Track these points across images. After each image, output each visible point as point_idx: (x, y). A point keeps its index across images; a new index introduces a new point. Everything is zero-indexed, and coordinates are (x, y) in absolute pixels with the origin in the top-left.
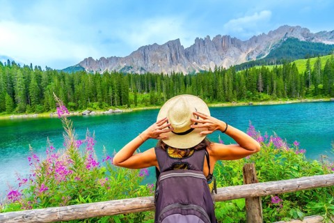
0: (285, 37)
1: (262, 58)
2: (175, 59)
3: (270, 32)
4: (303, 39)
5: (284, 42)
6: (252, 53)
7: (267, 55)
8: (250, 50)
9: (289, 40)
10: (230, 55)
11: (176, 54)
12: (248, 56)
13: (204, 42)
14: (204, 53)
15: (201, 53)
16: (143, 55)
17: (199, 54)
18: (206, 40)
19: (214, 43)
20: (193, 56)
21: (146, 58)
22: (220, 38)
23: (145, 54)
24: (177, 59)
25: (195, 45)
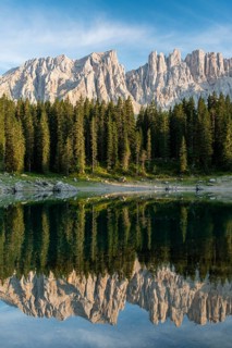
2: (104, 90)
11: (107, 81)
13: (168, 61)
14: (167, 84)
15: (162, 85)
16: (35, 76)
17: (157, 85)
18: (172, 59)
19: (189, 64)
20: (144, 89)
21: (40, 84)
22: (202, 56)
23: (37, 77)
24: (109, 91)
25: (148, 67)
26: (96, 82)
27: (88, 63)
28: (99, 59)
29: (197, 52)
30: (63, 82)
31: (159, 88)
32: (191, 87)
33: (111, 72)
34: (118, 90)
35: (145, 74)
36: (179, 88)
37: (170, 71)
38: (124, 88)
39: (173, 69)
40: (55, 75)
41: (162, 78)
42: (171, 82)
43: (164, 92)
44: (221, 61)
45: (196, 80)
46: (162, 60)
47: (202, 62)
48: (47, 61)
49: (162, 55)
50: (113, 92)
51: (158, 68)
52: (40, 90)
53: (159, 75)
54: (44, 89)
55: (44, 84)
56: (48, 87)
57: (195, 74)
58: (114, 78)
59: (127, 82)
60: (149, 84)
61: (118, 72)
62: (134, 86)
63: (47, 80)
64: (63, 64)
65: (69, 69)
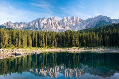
0: (101, 20)
1: (92, 28)
2: (53, 25)
3: (95, 17)
4: (108, 21)
5: (101, 22)
6: (88, 25)
7: (94, 26)
8: (87, 24)
9: (103, 21)
10: (78, 25)
11: (54, 23)
12: (86, 26)
13: (67, 19)
14: (67, 24)
15: (66, 24)
16: (38, 22)
17: (65, 24)
18: (68, 18)
19: (72, 19)
20: (62, 25)
21: (39, 24)
22: (74, 18)
23: (39, 22)
24: (54, 25)
25: (63, 20)
26: (52, 23)
27: (50, 19)
28: (52, 18)
29: (73, 17)
30: (44, 23)
31: (65, 25)
32: (72, 24)
33: (55, 21)
34: (56, 25)
35: (62, 22)
36: (69, 25)
37: (68, 21)
38: (58, 25)
39: (68, 20)
40: (42, 22)
41: (66, 23)
42: (68, 23)
43: (66, 25)
44: (78, 19)
45: (73, 23)
46: (66, 18)
47: (74, 19)
48: (41, 19)
49: (66, 17)
50: (55, 26)
51: (65, 20)
52: (39, 25)
53: (65, 22)
54: (40, 25)
55: (40, 24)
56: (41, 24)
57: (73, 21)
58: (55, 22)
59: (58, 23)
60: (63, 24)
61: (56, 21)
62: (60, 24)
63: (41, 23)
64: (44, 20)
65: (46, 21)
